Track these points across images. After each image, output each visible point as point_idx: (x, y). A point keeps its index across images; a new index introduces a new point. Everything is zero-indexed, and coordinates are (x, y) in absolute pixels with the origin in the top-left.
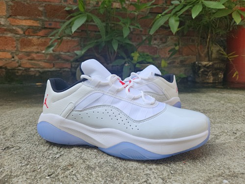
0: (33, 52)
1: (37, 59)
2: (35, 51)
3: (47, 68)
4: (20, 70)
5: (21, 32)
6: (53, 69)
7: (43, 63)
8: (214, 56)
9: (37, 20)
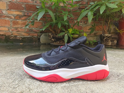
0: (19, 28)
1: (21, 31)
2: (20, 27)
3: (26, 36)
4: (12, 36)
5: (13, 18)
6: (29, 36)
7: (23, 33)
8: (112, 31)
9: (21, 12)
